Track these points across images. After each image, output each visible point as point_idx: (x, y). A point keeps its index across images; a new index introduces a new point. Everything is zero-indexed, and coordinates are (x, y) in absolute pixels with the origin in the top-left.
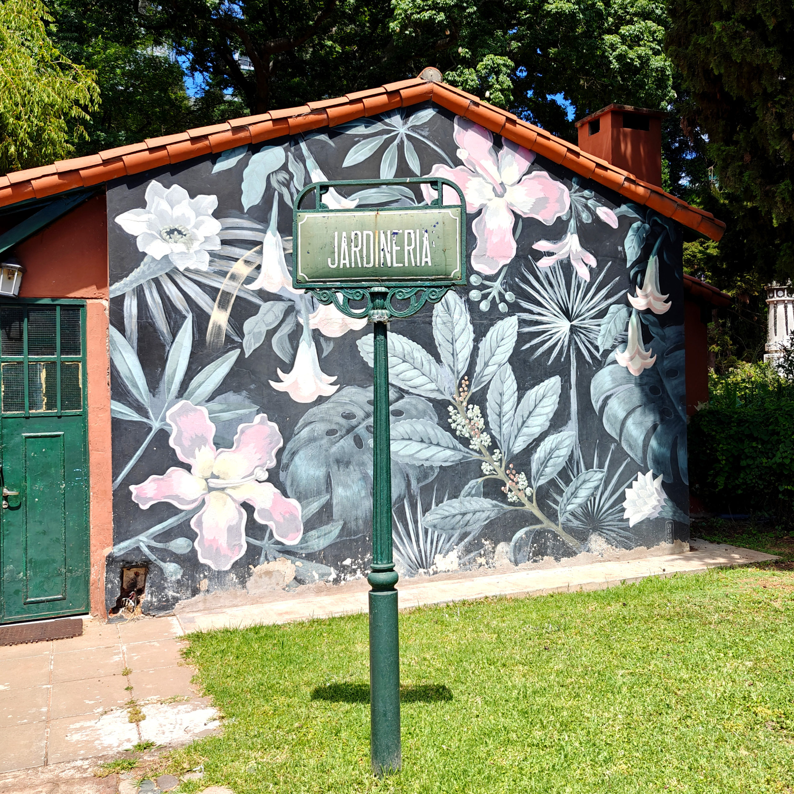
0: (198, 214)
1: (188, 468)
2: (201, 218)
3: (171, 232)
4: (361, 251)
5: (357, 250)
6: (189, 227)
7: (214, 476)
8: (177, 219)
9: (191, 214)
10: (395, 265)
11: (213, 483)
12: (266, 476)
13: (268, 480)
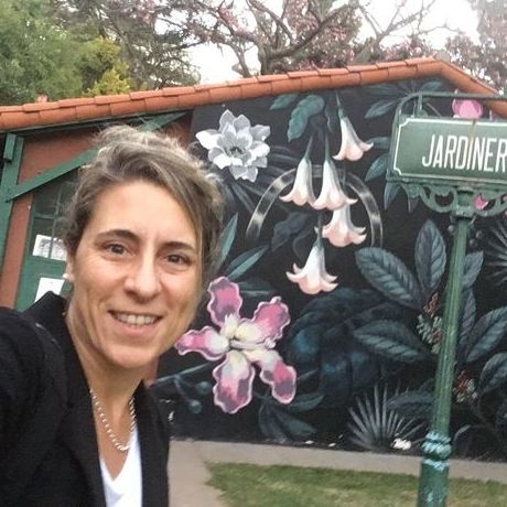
0: (254, 139)
1: (218, 329)
2: (257, 142)
3: (233, 149)
4: (455, 155)
5: (452, 152)
6: (247, 148)
7: (235, 338)
8: (239, 140)
9: (249, 138)
10: (486, 169)
11: (235, 343)
12: (273, 345)
13: (274, 349)
